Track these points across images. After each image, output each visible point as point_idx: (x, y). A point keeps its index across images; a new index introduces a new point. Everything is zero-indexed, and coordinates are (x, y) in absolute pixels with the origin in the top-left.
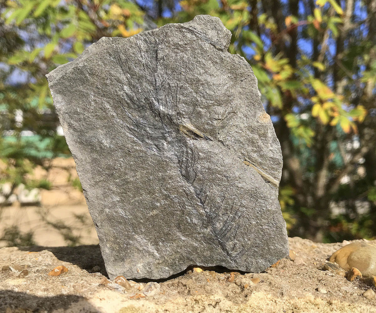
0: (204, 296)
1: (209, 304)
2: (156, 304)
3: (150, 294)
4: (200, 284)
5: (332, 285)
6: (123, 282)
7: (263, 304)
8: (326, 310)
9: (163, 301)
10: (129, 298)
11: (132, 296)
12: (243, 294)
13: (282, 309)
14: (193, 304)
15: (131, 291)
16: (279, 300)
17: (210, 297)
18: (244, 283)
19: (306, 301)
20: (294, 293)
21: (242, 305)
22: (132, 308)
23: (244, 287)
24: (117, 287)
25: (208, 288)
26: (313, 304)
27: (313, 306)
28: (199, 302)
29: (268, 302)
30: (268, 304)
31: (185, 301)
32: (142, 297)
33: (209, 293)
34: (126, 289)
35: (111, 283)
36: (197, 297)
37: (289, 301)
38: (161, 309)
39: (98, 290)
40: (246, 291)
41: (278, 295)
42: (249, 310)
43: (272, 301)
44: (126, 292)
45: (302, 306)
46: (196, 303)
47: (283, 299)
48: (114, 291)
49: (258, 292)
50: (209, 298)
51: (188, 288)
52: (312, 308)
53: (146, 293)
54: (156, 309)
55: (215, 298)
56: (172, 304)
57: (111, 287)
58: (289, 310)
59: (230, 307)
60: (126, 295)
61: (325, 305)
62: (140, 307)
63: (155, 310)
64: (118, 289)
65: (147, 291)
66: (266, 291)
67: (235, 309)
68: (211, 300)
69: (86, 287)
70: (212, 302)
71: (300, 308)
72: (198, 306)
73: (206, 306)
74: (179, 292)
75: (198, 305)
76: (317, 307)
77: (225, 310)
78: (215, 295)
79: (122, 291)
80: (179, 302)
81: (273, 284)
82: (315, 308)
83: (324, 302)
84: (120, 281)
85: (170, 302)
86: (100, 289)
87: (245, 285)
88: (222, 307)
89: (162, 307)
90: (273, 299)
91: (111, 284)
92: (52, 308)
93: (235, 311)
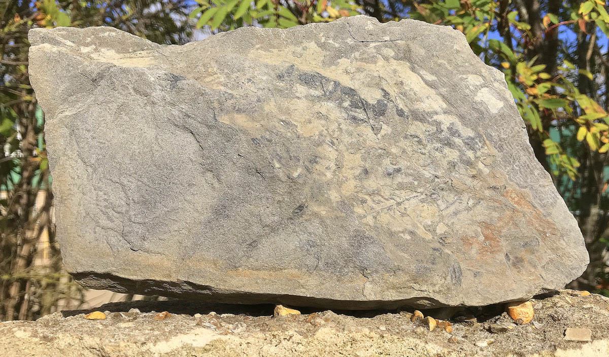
0: (280, 332)
1: (284, 338)
2: (241, 338)
3: (236, 331)
5: (394, 325)
7: (327, 338)
8: (379, 342)
9: (246, 336)
10: (219, 334)
11: (221, 332)
12: (314, 330)
13: (343, 341)
14: (271, 339)
15: (221, 329)
16: (341, 334)
17: (285, 333)
18: (317, 322)
19: (363, 335)
20: (353, 329)
21: (310, 339)
22: (220, 341)
25: (285, 326)
27: (369, 339)
28: (276, 336)
29: (333, 336)
30: (331, 338)
31: (265, 337)
32: (229, 333)
33: (285, 330)
34: (217, 328)
36: (274, 333)
37: (349, 335)
38: (245, 342)
40: (316, 328)
41: (341, 330)
42: (316, 342)
43: (335, 335)
44: (217, 330)
46: (274, 337)
47: (344, 333)
48: (207, 329)
53: (233, 331)
55: (289, 334)
56: (254, 338)
57: (205, 326)
58: (348, 342)
59: (301, 340)
60: (217, 332)
61: (378, 338)
62: (227, 340)
63: (239, 342)
64: (211, 327)
65: (235, 329)
66: (331, 327)
68: (285, 335)
69: (185, 327)
70: (287, 337)
71: (358, 340)
72: (275, 340)
73: (282, 340)
74: (261, 330)
76: (371, 340)
77: (296, 342)
78: (290, 331)
79: (213, 329)
80: (260, 337)
81: (340, 323)
83: (378, 336)
84: (213, 321)
85: (252, 337)
88: (294, 340)
89: (245, 340)
90: (336, 333)
91: (204, 323)
93: (305, 343)
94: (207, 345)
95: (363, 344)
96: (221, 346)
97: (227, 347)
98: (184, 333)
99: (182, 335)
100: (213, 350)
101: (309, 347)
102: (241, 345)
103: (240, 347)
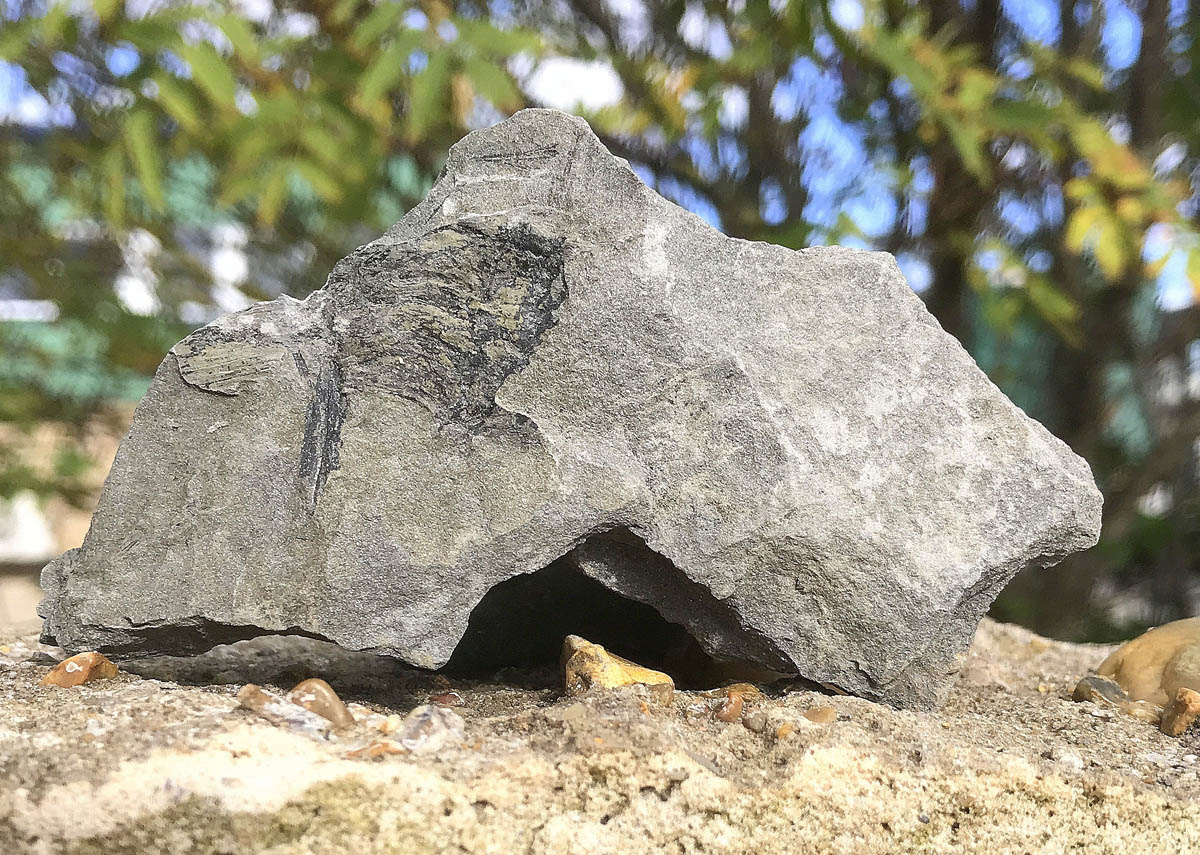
0: (625, 756)
1: (643, 785)
2: (446, 778)
3: (422, 745)
4: (612, 718)
5: (1105, 745)
6: (321, 700)
7: (844, 793)
8: (1080, 820)
9: (472, 770)
10: (344, 755)
11: (354, 747)
12: (772, 755)
13: (915, 812)
14: (583, 786)
15: (351, 735)
16: (906, 777)
17: (647, 763)
18: (778, 722)
19: (1007, 786)
20: (961, 758)
21: (765, 793)
22: (352, 789)
23: (775, 736)
24: (301, 718)
25: (646, 730)
26: (1030, 796)
27: (1032, 805)
28: (609, 776)
29: (866, 784)
30: (862, 794)
31: (555, 773)
32: (393, 753)
33: (646, 747)
34: (333, 727)
35: (278, 702)
36: (599, 758)
37: (943, 783)
38: (466, 796)
39: (226, 724)
40: (782, 747)
41: (903, 760)
42: (792, 810)
43: (880, 780)
44: (332, 737)
45: (989, 804)
46: (595, 780)
47: (921, 774)
48: (289, 731)
49: (826, 747)
50: (644, 765)
51: (567, 732)
52: (1027, 813)
53: (409, 743)
54: (444, 797)
55: (665, 767)
56: (507, 780)
57: (277, 716)
58: (941, 815)
59: (722, 799)
60: (333, 748)
61: (1076, 803)
62: (384, 785)
63: (440, 798)
64: (303, 723)
65: (414, 735)
66: (856, 745)
67: (742, 807)
68: (650, 770)
69: (181, 717)
70: (657, 779)
71: (984, 810)
72: (601, 793)
73: (633, 793)
74: (533, 745)
75: (604, 790)
76: (1044, 811)
77: (703, 806)
78: (669, 755)
79: (317, 733)
80: (533, 775)
81: (885, 727)
82: (1037, 812)
83: (1074, 793)
84: (311, 697)
85: (498, 774)
86: (236, 722)
87: (779, 727)
88: (692, 795)
89: (468, 789)
90: (882, 773)
91: (275, 704)
92: (49, 779)
93: (741, 813)
94: (290, 805)
95: (1005, 827)
96: (354, 814)
97: (387, 821)
98: (179, 749)
99: (172, 754)
100: (316, 833)
101: (758, 830)
102: (448, 813)
103: (445, 820)
